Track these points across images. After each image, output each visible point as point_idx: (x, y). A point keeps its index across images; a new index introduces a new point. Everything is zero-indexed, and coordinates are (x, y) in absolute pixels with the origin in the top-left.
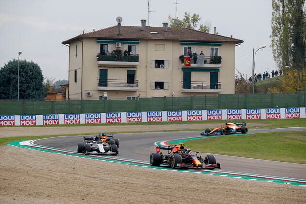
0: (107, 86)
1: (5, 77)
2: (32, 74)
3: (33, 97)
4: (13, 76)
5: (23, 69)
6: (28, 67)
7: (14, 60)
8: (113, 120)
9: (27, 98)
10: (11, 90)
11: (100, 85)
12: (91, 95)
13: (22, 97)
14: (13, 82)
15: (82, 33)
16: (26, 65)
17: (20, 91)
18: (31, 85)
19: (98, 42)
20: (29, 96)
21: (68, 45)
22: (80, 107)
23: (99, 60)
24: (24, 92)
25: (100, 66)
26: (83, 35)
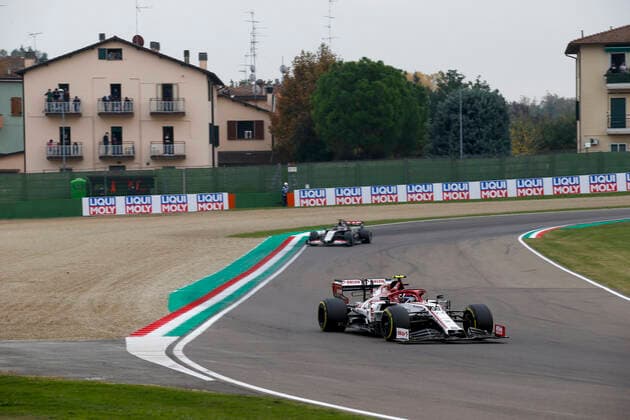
0: (624, 127)
1: (442, 120)
2: (486, 112)
3: (487, 150)
4: (453, 116)
5: (472, 104)
6: (480, 99)
8: (602, 188)
9: (478, 153)
10: (451, 141)
11: (613, 126)
12: (596, 142)
13: (469, 151)
14: (454, 125)
15: (580, 37)
16: (476, 97)
17: (464, 141)
18: (486, 130)
19: (607, 51)
20: (481, 149)
21: (575, 56)
23: (609, 81)
24: (472, 142)
25: (612, 92)
26: (583, 39)
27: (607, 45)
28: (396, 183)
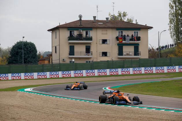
0: (74, 55)
1: (15, 51)
2: (31, 49)
3: (31, 62)
4: (19, 50)
5: (25, 46)
6: (28, 45)
7: (20, 41)
8: (78, 75)
9: (28, 63)
10: (19, 59)
11: (70, 54)
12: (65, 60)
13: (25, 62)
14: (20, 54)
15: (59, 25)
16: (27, 44)
17: (24, 59)
18: (31, 55)
19: (68, 30)
20: (29, 62)
21: (51, 32)
22: (59, 67)
23: (69, 40)
24: (26, 59)
25: (70, 43)
26: (60, 26)
27: (68, 28)
28: (20, 72)
